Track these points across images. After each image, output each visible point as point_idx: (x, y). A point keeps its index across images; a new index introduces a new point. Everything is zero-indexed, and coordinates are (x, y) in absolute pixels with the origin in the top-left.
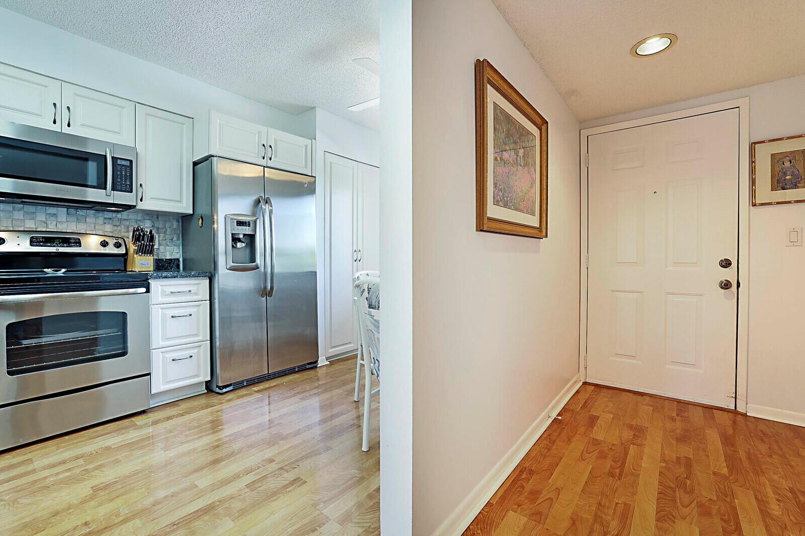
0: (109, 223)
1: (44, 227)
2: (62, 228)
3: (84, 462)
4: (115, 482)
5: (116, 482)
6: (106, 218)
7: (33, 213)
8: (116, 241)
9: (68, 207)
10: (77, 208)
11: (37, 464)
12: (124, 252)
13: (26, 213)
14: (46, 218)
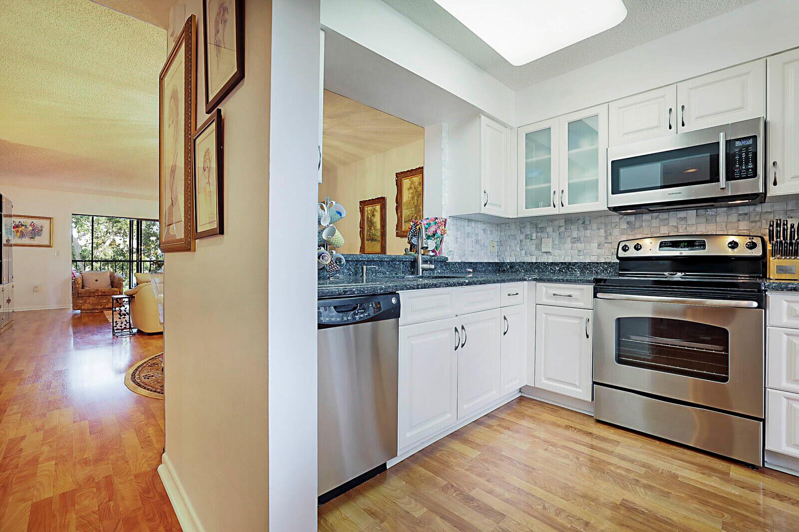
0: (744, 220)
1: (675, 232)
2: (692, 230)
3: (645, 473)
4: (643, 511)
5: (643, 513)
6: (740, 215)
7: (667, 219)
8: (750, 241)
9: (697, 208)
10: (706, 208)
11: (619, 450)
12: (760, 254)
13: (661, 220)
14: (677, 223)
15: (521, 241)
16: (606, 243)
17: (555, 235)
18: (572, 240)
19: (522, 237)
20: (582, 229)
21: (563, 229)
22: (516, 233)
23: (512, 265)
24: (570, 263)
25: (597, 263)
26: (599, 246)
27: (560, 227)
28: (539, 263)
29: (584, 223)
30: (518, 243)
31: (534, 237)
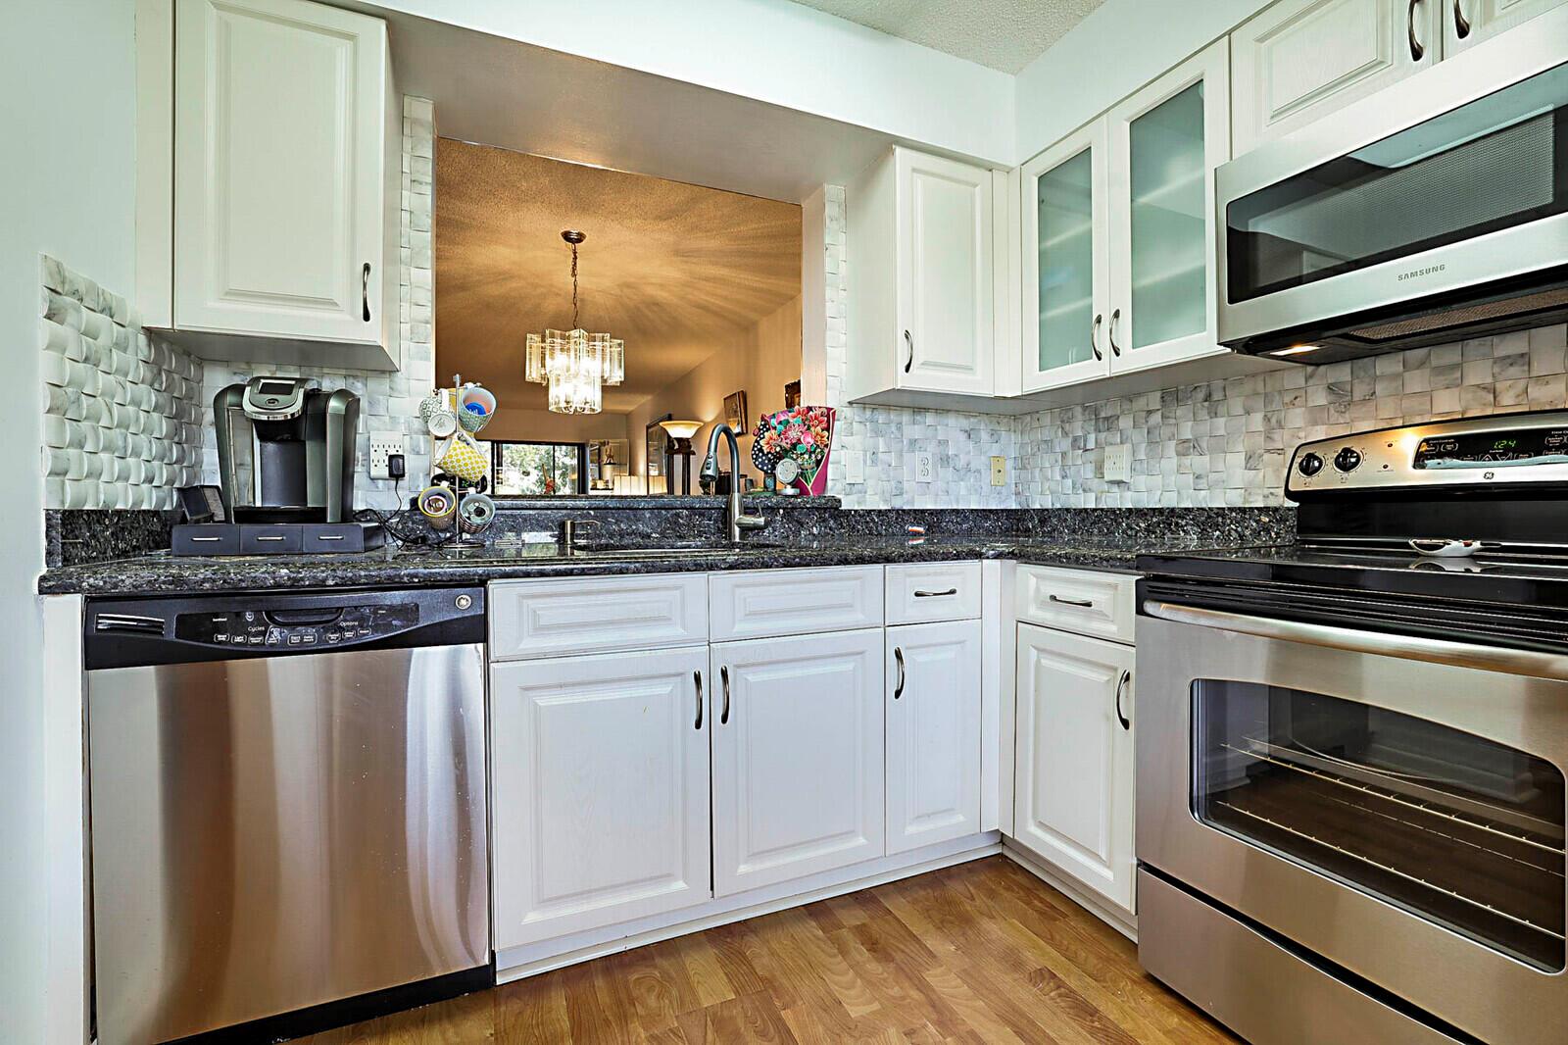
1: (1485, 404)
14: (1493, 375)
15: (1064, 455)
16: (1268, 451)
17: (1139, 436)
18: (1180, 448)
19: (1066, 444)
20: (1203, 414)
21: (1156, 418)
22: (1053, 435)
23: (1044, 515)
24: (1173, 510)
25: (1243, 510)
26: (1251, 461)
27: (1150, 412)
28: (1102, 510)
29: (1208, 398)
30: (1056, 461)
31: (1091, 445)
